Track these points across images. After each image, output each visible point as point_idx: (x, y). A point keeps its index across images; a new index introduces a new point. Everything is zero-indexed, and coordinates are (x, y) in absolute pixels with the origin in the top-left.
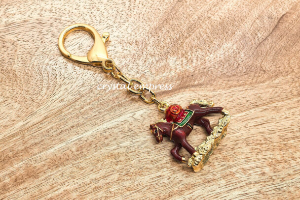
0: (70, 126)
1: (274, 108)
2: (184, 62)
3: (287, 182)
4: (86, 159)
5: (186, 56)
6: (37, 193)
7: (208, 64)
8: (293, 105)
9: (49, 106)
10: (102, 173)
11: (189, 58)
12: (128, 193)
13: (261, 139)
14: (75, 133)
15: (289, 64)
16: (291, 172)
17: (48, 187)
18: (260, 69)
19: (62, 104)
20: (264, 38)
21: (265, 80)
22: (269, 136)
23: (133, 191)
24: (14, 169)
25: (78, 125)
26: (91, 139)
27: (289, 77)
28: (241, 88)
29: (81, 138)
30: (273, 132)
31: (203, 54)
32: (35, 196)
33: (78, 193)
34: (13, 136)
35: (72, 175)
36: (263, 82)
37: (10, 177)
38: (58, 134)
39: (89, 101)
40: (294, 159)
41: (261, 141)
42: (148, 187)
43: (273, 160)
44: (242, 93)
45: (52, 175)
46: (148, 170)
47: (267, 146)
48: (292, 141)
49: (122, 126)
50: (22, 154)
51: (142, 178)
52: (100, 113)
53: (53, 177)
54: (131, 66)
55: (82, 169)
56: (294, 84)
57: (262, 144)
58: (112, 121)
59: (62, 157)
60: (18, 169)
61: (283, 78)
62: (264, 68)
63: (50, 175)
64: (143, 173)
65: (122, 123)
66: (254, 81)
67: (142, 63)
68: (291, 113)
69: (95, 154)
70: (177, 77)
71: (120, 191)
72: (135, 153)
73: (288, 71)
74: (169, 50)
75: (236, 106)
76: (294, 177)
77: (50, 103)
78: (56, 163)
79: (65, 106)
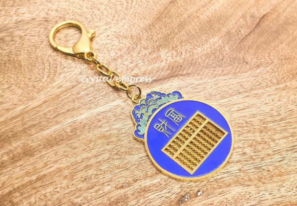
0: (66, 110)
1: (255, 95)
2: (174, 54)
3: (267, 161)
4: (79, 140)
5: (176, 49)
6: (32, 170)
7: (196, 57)
8: (273, 93)
9: (48, 92)
10: (94, 152)
11: (179, 51)
12: (118, 171)
13: (243, 122)
14: (70, 116)
15: (269, 56)
16: (270, 152)
17: (42, 165)
18: (243, 61)
19: (60, 90)
20: (247, 34)
21: (248, 71)
22: (250, 120)
23: (122, 169)
24: (12, 148)
25: (73, 109)
26: (85, 122)
27: (269, 68)
28: (225, 77)
29: (76, 120)
30: (254, 116)
31: (192, 47)
32: (30, 173)
33: (70, 171)
34: (14, 118)
35: (65, 154)
36: (245, 72)
37: (8, 155)
38: (55, 117)
39: (85, 87)
40: (274, 140)
41: (242, 124)
42: (136, 166)
43: (254, 142)
44: (226, 81)
45: (47, 153)
46: (138, 150)
47: (248, 128)
48: (271, 125)
49: (115, 110)
50: (20, 134)
51: (131, 157)
52: (95, 98)
53: (47, 155)
54: (125, 57)
55: (75, 148)
56: (273, 74)
57: (243, 127)
58: (106, 106)
59: (57, 137)
60: (16, 148)
61: (263, 69)
62: (246, 60)
63: (45, 154)
64: (132, 153)
65: (116, 107)
66: (237, 71)
67: (136, 54)
68: (271, 100)
69: (88, 134)
70: (167, 67)
71: (110, 169)
72: (125, 135)
73: (268, 63)
74: (161, 43)
75: (220, 92)
76: (272, 157)
77: (49, 89)
78: (51, 143)
79: (63, 92)
